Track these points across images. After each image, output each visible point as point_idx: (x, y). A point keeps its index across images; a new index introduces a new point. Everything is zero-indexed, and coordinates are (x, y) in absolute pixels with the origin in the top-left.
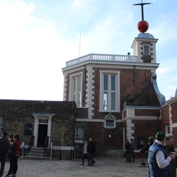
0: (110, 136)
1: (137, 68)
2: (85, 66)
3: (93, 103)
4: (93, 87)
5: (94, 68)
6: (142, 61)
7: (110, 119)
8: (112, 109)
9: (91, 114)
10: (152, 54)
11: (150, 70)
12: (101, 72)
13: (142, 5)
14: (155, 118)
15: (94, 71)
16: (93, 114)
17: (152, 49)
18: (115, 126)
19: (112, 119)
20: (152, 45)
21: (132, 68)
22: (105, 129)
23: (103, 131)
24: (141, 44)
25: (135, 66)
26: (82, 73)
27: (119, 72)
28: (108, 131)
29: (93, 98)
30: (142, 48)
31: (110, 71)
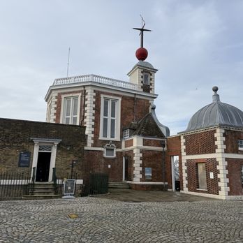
0: (109, 166)
1: (137, 97)
2: (84, 87)
3: (93, 129)
4: (94, 112)
5: (95, 91)
6: (142, 90)
7: (110, 147)
8: (111, 137)
9: (90, 141)
10: (151, 84)
11: (148, 101)
12: (102, 96)
13: (142, 30)
14: (161, 149)
15: (95, 94)
16: (92, 142)
17: (151, 79)
18: (115, 156)
19: (112, 148)
20: (151, 75)
21: (133, 96)
22: (104, 158)
23: (103, 160)
24: (142, 72)
25: (135, 94)
26: (80, 95)
27: (120, 99)
28: (108, 161)
29: (93, 123)
30: (142, 77)
31: (111, 97)
